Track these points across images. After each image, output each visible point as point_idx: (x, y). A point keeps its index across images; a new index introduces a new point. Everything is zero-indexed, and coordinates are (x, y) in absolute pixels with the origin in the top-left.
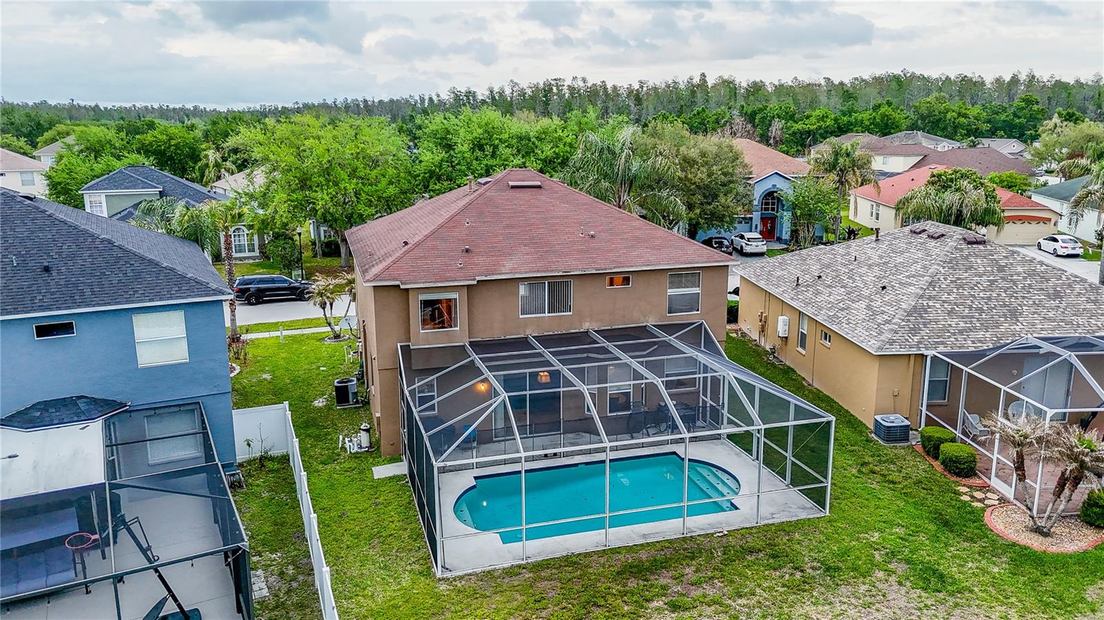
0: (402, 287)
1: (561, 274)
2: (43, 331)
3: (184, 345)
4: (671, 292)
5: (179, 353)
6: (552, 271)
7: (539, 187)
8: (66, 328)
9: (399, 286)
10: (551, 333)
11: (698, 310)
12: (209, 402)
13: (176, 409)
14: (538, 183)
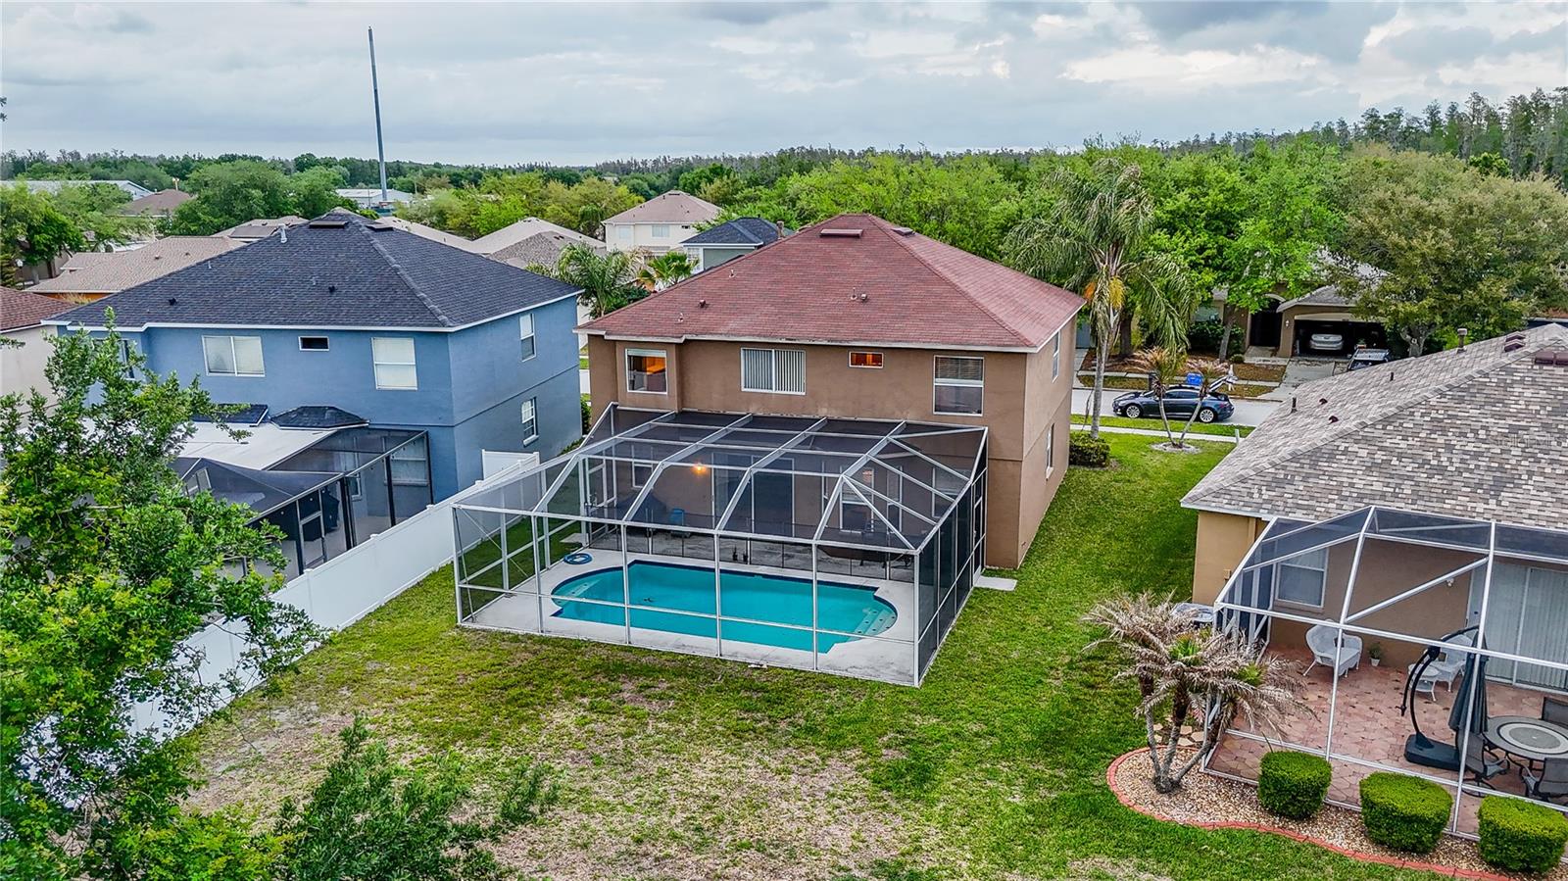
0: (606, 337)
1: (784, 341)
2: (308, 343)
3: (413, 372)
4: (940, 382)
5: (408, 381)
6: (775, 337)
7: (857, 237)
8: (322, 343)
9: (603, 336)
10: (779, 415)
11: (979, 412)
12: (433, 433)
13: (405, 434)
14: (859, 232)
